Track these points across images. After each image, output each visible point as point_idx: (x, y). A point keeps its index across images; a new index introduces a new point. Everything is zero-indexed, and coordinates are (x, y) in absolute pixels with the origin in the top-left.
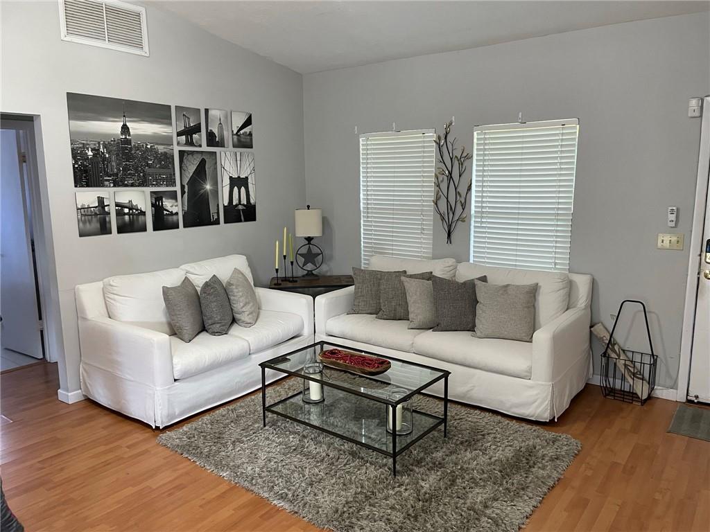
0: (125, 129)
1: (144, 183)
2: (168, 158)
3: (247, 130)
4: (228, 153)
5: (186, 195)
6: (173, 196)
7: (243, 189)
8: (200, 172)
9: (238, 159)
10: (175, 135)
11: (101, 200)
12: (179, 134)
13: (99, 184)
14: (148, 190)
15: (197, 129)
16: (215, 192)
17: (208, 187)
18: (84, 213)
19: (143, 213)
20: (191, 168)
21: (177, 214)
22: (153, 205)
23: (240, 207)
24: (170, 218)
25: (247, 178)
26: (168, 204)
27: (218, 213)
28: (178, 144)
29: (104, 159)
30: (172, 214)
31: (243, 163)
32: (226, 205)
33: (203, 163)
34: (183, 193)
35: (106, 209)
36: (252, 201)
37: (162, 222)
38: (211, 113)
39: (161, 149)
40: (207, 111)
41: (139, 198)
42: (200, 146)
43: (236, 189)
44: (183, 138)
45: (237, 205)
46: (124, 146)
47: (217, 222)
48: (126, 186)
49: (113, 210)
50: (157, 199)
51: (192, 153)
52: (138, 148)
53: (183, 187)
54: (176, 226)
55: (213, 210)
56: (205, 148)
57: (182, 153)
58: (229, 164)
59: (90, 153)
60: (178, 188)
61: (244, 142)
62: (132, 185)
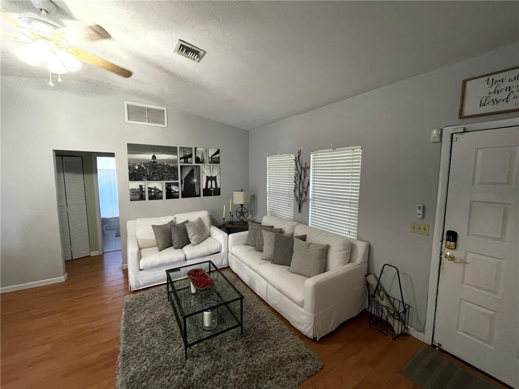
0: (154, 157)
1: (162, 179)
2: (175, 169)
3: (217, 156)
4: (206, 166)
5: (183, 184)
6: (177, 184)
7: (213, 182)
8: (191, 174)
9: (211, 168)
10: (179, 159)
11: (141, 186)
12: (181, 159)
13: (141, 179)
14: (164, 182)
15: (190, 156)
16: (199, 183)
17: (195, 181)
18: (133, 191)
19: (161, 192)
20: (186, 173)
22: (166, 188)
23: (212, 189)
24: (175, 194)
25: (216, 177)
26: (174, 188)
27: (200, 192)
28: (180, 162)
29: (143, 170)
30: (175, 192)
31: (214, 170)
32: (204, 188)
33: (192, 171)
34: (182, 183)
35: (143, 190)
36: (218, 187)
37: (170, 195)
38: (197, 149)
39: (171, 165)
40: (195, 148)
41: (159, 185)
42: (192, 163)
43: (210, 181)
44: (183, 160)
45: (210, 188)
46: (153, 165)
47: (199, 196)
48: (154, 180)
49: (147, 190)
50: (168, 186)
51: (187, 166)
52: (160, 165)
53: (182, 181)
55: (197, 190)
56: (194, 164)
57: (182, 167)
58: (206, 171)
59: (137, 167)
60: (179, 181)
61: (215, 161)
62: (156, 180)
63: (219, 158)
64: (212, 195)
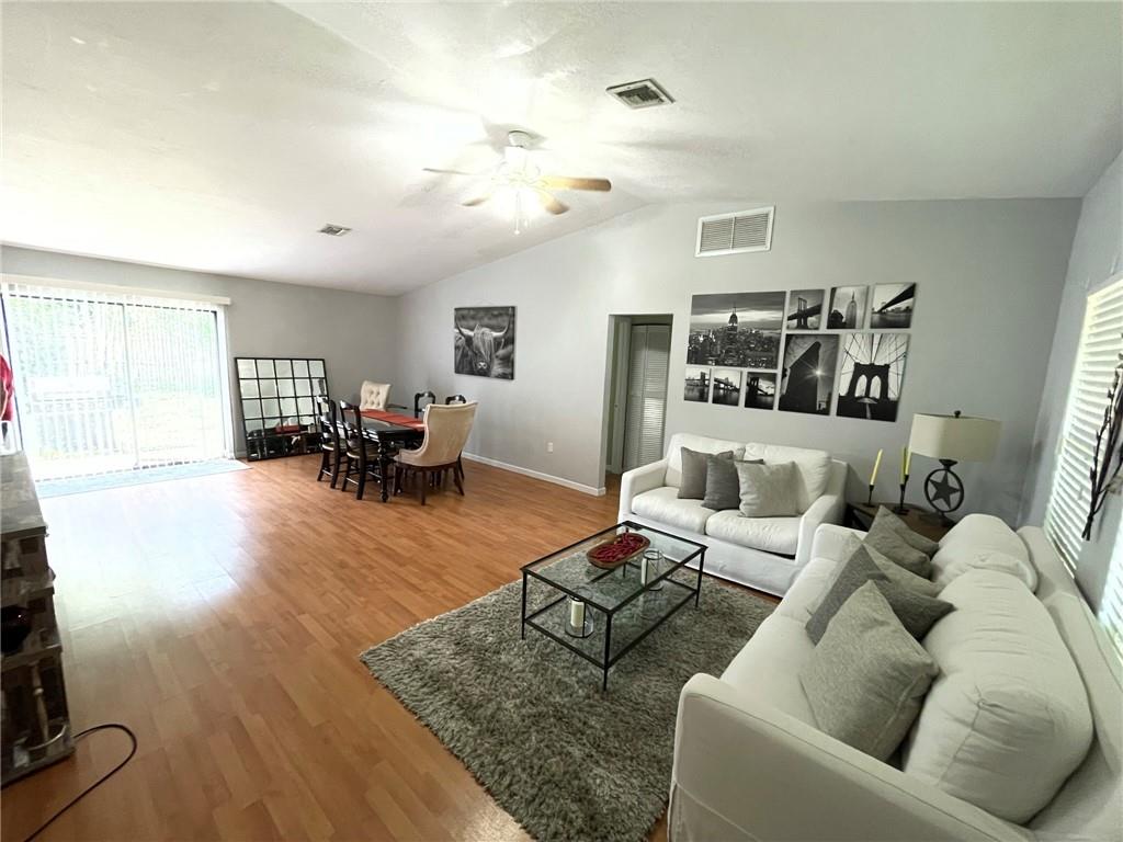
0: (733, 318)
1: (742, 364)
2: (772, 343)
3: (903, 305)
4: (859, 337)
5: (787, 378)
6: (772, 378)
7: (876, 380)
8: (811, 356)
9: (876, 341)
10: (786, 318)
11: (703, 375)
12: (790, 318)
13: (704, 362)
14: (746, 370)
15: (817, 311)
16: (830, 380)
17: (819, 372)
18: (690, 383)
19: (738, 390)
20: (799, 351)
21: (772, 395)
22: (748, 384)
23: (867, 400)
24: (764, 398)
25: (887, 367)
26: (764, 385)
27: (829, 403)
28: (788, 328)
29: (712, 343)
30: (766, 394)
31: (883, 347)
32: (843, 394)
33: (816, 347)
34: (784, 375)
35: (707, 382)
36: (892, 395)
37: (755, 400)
38: (838, 291)
39: (766, 333)
40: (834, 290)
41: (735, 376)
42: (817, 329)
43: (863, 380)
44: (796, 321)
45: (861, 398)
46: (730, 334)
47: (826, 412)
48: (726, 365)
49: (712, 383)
50: (754, 378)
51: (803, 336)
52: (742, 333)
53: (784, 370)
54: (770, 407)
55: (821, 397)
56: (824, 330)
57: (789, 337)
58: (855, 349)
59: (701, 339)
60: (779, 372)
62: (731, 365)
63: (909, 310)
64: (865, 417)
